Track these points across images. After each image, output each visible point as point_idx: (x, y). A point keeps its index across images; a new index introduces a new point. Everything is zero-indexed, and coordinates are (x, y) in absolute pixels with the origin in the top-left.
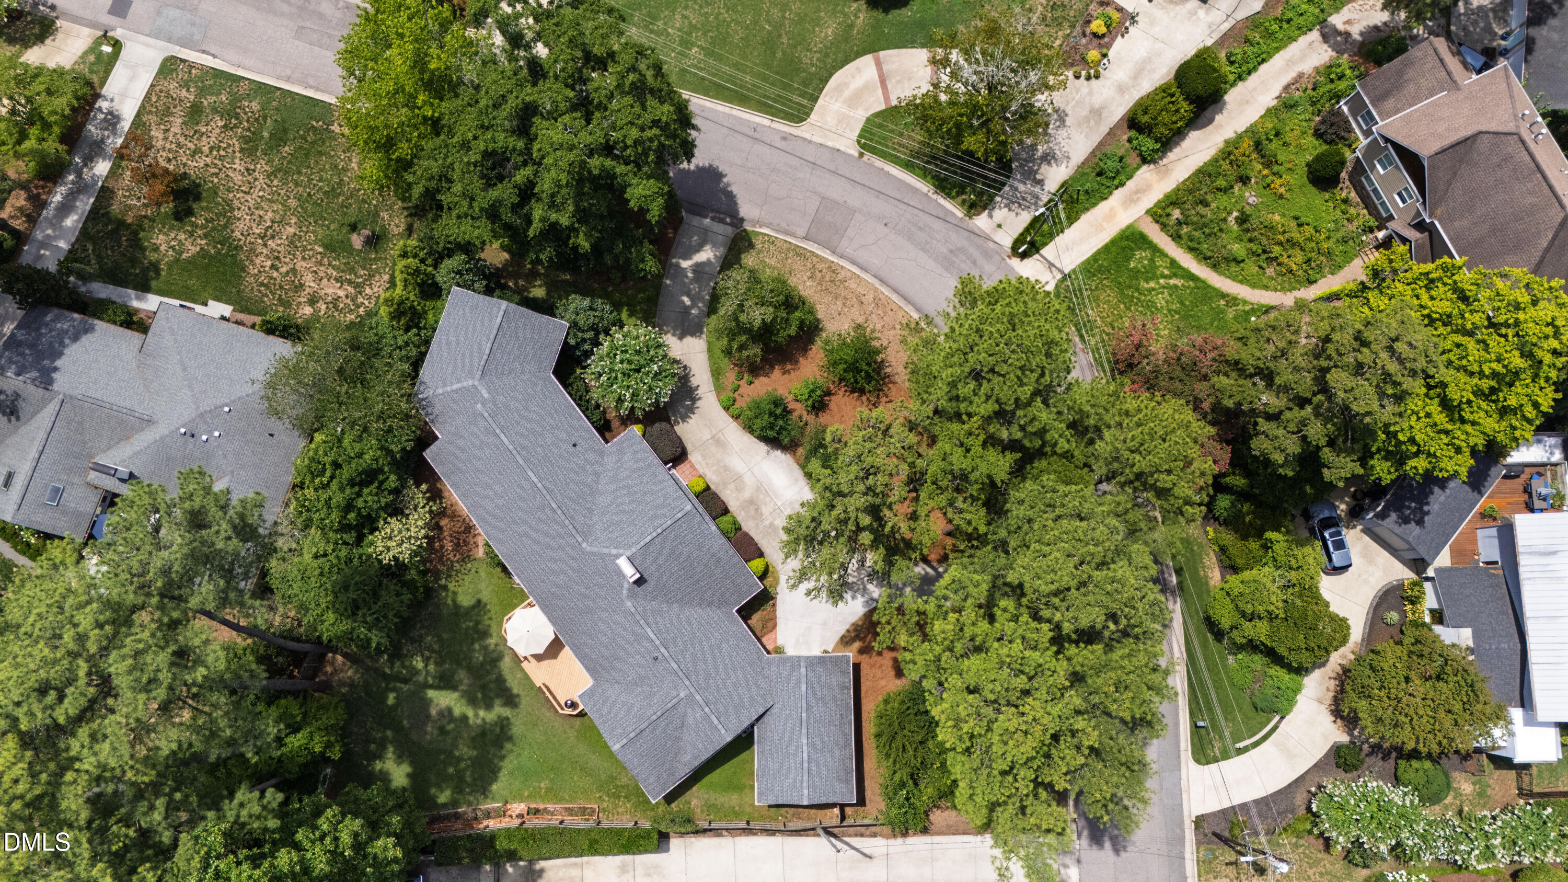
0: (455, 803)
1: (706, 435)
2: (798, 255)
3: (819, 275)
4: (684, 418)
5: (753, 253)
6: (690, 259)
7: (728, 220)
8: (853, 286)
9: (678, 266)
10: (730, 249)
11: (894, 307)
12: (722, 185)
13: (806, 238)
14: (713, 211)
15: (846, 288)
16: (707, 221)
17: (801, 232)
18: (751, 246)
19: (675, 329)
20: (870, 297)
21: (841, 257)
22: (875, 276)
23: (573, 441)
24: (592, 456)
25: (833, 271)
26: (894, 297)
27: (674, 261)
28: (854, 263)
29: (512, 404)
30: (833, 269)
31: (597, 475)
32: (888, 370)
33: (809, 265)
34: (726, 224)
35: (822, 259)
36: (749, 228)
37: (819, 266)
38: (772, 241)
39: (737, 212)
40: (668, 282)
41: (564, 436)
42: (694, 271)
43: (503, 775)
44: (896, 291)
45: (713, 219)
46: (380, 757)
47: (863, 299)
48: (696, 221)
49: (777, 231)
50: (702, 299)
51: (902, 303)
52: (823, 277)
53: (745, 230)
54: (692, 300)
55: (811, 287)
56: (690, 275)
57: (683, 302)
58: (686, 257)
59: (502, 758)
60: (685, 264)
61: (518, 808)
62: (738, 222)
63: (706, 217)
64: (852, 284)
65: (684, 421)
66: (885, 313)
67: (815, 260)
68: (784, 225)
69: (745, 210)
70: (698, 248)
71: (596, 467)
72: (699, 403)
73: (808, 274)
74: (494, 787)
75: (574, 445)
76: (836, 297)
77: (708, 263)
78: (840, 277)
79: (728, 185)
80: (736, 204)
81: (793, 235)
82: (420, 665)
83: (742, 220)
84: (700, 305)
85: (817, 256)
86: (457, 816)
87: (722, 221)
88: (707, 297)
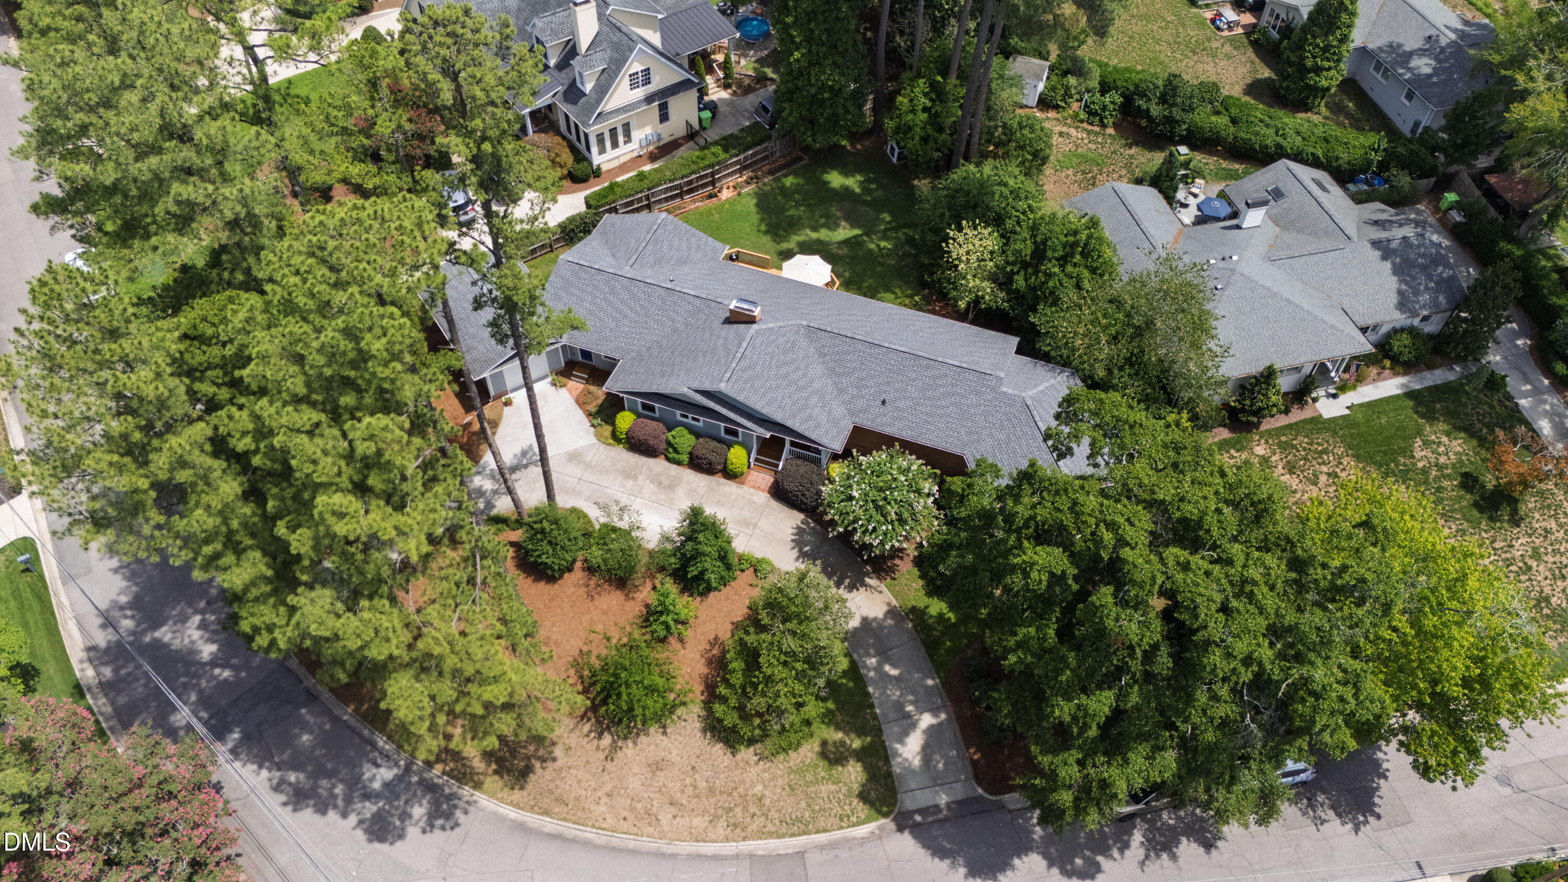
0: (777, 180)
1: (764, 524)
2: (799, 820)
3: (753, 809)
4: (800, 531)
5: (856, 788)
6: (924, 732)
7: (918, 818)
8: (697, 821)
9: (934, 712)
10: (889, 775)
11: (625, 826)
12: (961, 861)
13: (801, 854)
14: (946, 819)
15: (705, 811)
16: (943, 799)
17: (813, 858)
18: (863, 796)
19: (881, 627)
20: (665, 818)
21: (737, 856)
22: (673, 856)
23: (889, 407)
24: (860, 404)
25: (735, 826)
26: (631, 843)
27: (943, 716)
28: (715, 858)
29: (973, 399)
30: (738, 830)
31: (841, 391)
32: (587, 727)
33: (773, 814)
34: (920, 811)
35: (762, 834)
36: (883, 821)
37: (760, 821)
38: (844, 820)
39: (915, 836)
40: (930, 682)
41: (901, 404)
42: (908, 716)
43: (754, 209)
44: (634, 852)
45: (936, 808)
46: (861, 183)
47: (674, 810)
48: (960, 791)
49: (846, 840)
50: (875, 682)
51: (617, 840)
52: (745, 809)
53: (885, 815)
54: (887, 675)
55: (753, 785)
56: (910, 708)
57: (894, 666)
58: (931, 731)
59: (762, 220)
60: (927, 720)
61: (726, 194)
62: (903, 822)
63: (948, 805)
64: (699, 822)
65: (798, 527)
66: (632, 809)
67: (770, 828)
68: (844, 854)
69: (906, 843)
70: (927, 751)
71: (847, 397)
72: (795, 553)
73: (767, 802)
74: (754, 201)
75: (884, 402)
76: (711, 791)
77: (902, 737)
78: (722, 823)
79: (953, 866)
80: (925, 846)
81: (822, 848)
82: (883, 244)
83: (900, 829)
84: (872, 674)
85: (771, 835)
86: (771, 172)
87: (923, 811)
88: (871, 690)
